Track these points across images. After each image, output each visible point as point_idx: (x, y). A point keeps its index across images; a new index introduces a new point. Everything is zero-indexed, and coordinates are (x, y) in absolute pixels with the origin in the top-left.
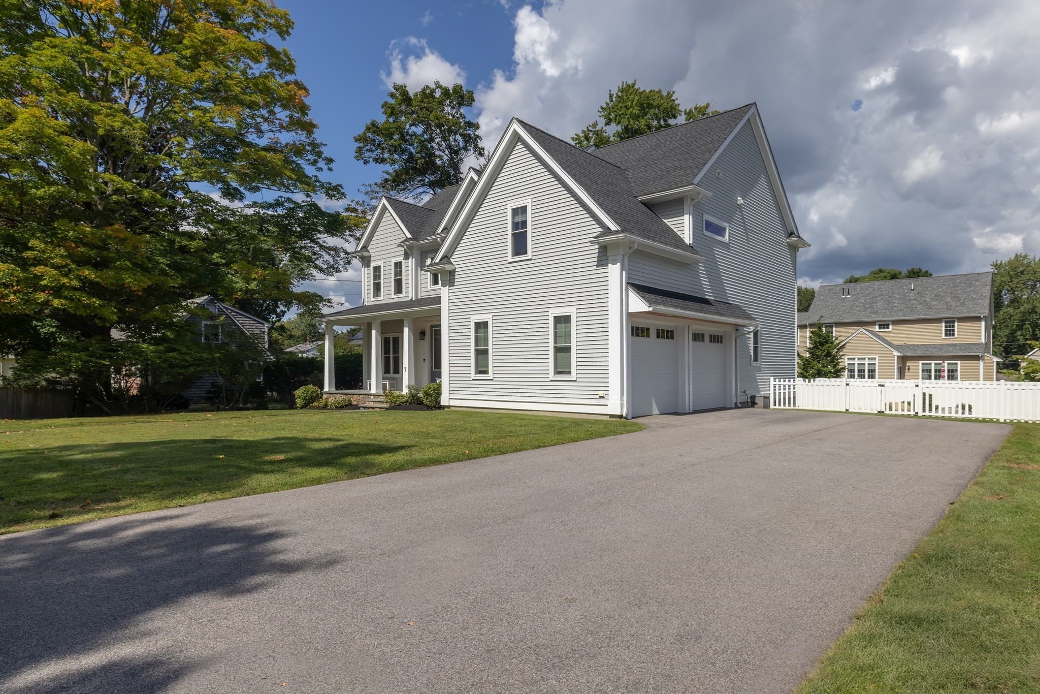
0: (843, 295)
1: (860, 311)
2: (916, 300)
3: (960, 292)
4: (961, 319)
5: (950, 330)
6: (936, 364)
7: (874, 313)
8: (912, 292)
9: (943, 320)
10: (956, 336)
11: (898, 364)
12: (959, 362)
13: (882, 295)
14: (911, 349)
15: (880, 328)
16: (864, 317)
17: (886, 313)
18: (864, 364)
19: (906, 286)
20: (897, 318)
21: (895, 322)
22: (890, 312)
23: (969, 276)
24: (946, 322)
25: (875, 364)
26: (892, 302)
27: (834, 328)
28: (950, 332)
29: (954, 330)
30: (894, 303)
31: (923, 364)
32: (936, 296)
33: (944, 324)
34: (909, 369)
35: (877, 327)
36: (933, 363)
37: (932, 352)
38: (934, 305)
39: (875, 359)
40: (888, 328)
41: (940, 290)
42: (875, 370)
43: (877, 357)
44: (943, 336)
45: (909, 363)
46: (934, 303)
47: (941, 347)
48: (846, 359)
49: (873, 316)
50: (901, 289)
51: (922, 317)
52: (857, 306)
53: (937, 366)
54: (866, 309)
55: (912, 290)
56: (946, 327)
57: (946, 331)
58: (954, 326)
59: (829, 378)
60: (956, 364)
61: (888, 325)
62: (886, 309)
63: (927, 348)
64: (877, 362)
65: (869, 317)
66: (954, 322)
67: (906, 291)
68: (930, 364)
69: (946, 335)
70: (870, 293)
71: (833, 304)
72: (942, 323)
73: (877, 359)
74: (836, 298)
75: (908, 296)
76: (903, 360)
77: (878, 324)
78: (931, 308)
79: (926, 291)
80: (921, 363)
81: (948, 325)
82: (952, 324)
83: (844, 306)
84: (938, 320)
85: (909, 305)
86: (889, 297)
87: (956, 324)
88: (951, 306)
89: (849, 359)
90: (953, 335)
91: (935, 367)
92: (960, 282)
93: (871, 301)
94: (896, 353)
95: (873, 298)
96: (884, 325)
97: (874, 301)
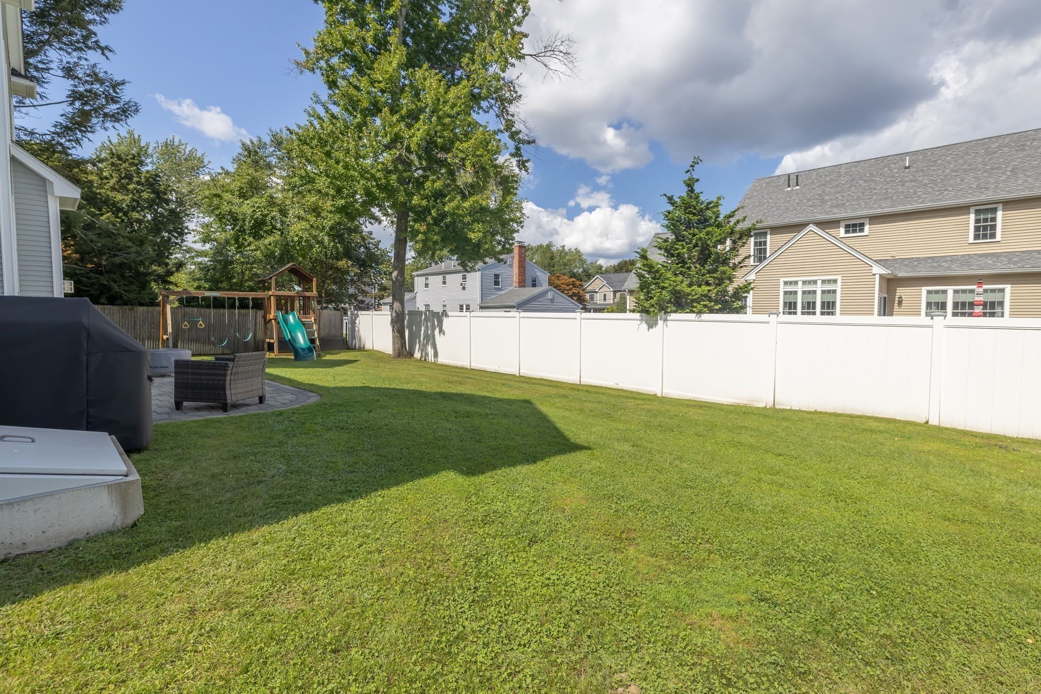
0: (789, 186)
1: (812, 206)
2: (915, 181)
3: (1001, 160)
4: (1010, 204)
5: (985, 228)
6: (956, 292)
7: (837, 206)
8: (907, 170)
9: (972, 210)
10: (999, 237)
11: (880, 290)
12: (1008, 288)
13: (852, 180)
14: (906, 265)
15: (847, 232)
16: (820, 213)
17: (859, 204)
18: (814, 292)
19: (895, 164)
20: (879, 211)
21: (875, 219)
22: (866, 203)
23: (1015, 136)
24: (977, 212)
25: (834, 292)
26: (870, 189)
27: (769, 236)
28: (985, 231)
29: (993, 227)
30: (875, 189)
31: (929, 292)
32: (952, 171)
33: (972, 217)
34: (900, 303)
35: (842, 230)
36: (950, 289)
37: (948, 268)
38: (951, 185)
39: (835, 281)
40: (862, 230)
41: (961, 161)
42: (834, 303)
43: (839, 278)
44: (971, 240)
45: (900, 292)
46: (952, 182)
47: (966, 260)
48: (782, 284)
49: (835, 210)
50: (886, 169)
51: (929, 205)
52: (809, 200)
53: (957, 295)
54: (824, 202)
55: (906, 168)
56: (977, 221)
57: (977, 229)
58: (994, 219)
59: (700, 312)
60: (1002, 291)
61: (862, 225)
62: (859, 198)
63: (937, 262)
64: (838, 287)
65: (827, 213)
66: (994, 210)
67: (895, 171)
68: (945, 292)
69: (977, 237)
70: (832, 180)
71: (771, 201)
72: (969, 213)
73: (839, 282)
74: (777, 192)
75: (899, 177)
76: (890, 283)
77: (843, 224)
78: (946, 190)
79: (933, 166)
80: (924, 289)
81: (982, 217)
82: (989, 216)
83: (788, 202)
84: (962, 209)
85: (900, 189)
86: (865, 181)
87: (1000, 214)
88: (988, 183)
89: (786, 283)
90: (993, 236)
91: (954, 298)
92: (999, 146)
93: (833, 191)
94: (878, 270)
95: (837, 186)
96: (854, 225)
97: (839, 189)
